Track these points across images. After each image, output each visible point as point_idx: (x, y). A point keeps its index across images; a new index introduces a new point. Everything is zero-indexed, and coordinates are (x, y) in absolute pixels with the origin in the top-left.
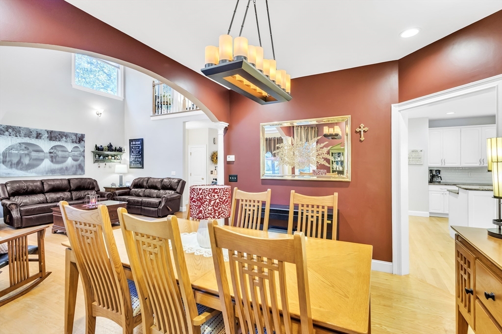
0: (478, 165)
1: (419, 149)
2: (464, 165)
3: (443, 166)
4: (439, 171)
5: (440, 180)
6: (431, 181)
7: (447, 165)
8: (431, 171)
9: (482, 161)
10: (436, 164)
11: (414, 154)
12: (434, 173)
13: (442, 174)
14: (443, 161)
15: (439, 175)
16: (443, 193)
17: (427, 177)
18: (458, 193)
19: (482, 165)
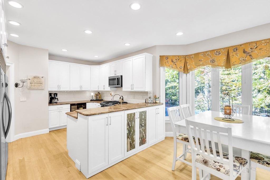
0: (79, 89)
1: (40, 76)
2: (72, 89)
3: (59, 90)
4: (57, 94)
5: (57, 101)
6: (51, 102)
7: (62, 90)
8: (50, 94)
9: (81, 87)
10: (54, 89)
11: (36, 80)
12: (53, 96)
13: (58, 97)
14: (59, 87)
15: (57, 97)
16: (59, 111)
17: (47, 99)
18: (77, 118)
19: (81, 90)
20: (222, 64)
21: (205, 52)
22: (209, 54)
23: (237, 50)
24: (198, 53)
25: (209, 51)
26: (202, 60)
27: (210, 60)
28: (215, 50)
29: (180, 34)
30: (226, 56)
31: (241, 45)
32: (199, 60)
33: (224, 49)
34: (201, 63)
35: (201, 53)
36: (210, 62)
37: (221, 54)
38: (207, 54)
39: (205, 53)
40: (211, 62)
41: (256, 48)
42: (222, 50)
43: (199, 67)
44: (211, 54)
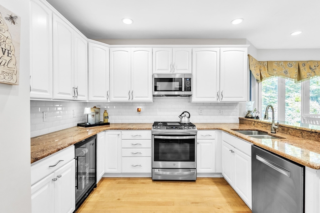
20: (295, 77)
21: (279, 61)
22: (283, 64)
23: (305, 65)
24: (272, 61)
25: (282, 61)
26: (276, 69)
27: (283, 71)
28: (288, 62)
29: (297, 33)
30: (298, 70)
31: (308, 62)
32: (273, 69)
33: (295, 62)
34: (275, 72)
35: (275, 62)
36: (283, 73)
37: (293, 66)
38: (281, 64)
39: (278, 63)
40: (285, 73)
41: (318, 66)
42: (293, 63)
43: (273, 76)
44: (284, 65)
